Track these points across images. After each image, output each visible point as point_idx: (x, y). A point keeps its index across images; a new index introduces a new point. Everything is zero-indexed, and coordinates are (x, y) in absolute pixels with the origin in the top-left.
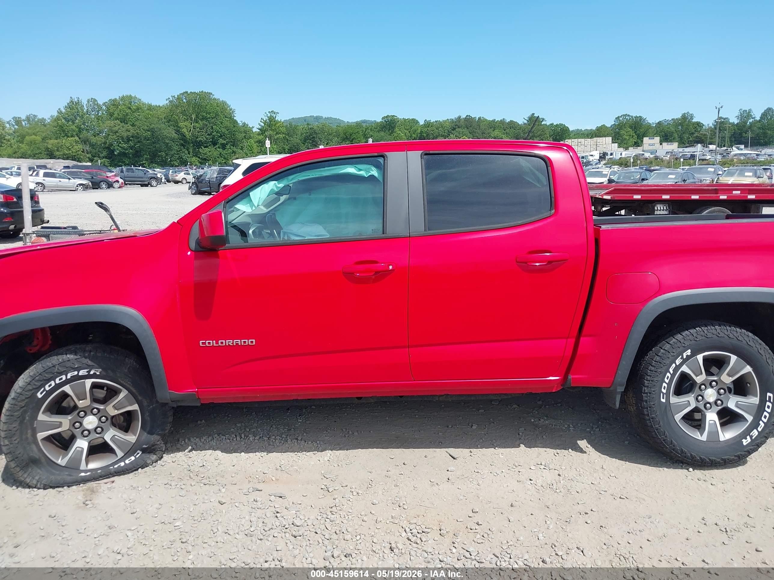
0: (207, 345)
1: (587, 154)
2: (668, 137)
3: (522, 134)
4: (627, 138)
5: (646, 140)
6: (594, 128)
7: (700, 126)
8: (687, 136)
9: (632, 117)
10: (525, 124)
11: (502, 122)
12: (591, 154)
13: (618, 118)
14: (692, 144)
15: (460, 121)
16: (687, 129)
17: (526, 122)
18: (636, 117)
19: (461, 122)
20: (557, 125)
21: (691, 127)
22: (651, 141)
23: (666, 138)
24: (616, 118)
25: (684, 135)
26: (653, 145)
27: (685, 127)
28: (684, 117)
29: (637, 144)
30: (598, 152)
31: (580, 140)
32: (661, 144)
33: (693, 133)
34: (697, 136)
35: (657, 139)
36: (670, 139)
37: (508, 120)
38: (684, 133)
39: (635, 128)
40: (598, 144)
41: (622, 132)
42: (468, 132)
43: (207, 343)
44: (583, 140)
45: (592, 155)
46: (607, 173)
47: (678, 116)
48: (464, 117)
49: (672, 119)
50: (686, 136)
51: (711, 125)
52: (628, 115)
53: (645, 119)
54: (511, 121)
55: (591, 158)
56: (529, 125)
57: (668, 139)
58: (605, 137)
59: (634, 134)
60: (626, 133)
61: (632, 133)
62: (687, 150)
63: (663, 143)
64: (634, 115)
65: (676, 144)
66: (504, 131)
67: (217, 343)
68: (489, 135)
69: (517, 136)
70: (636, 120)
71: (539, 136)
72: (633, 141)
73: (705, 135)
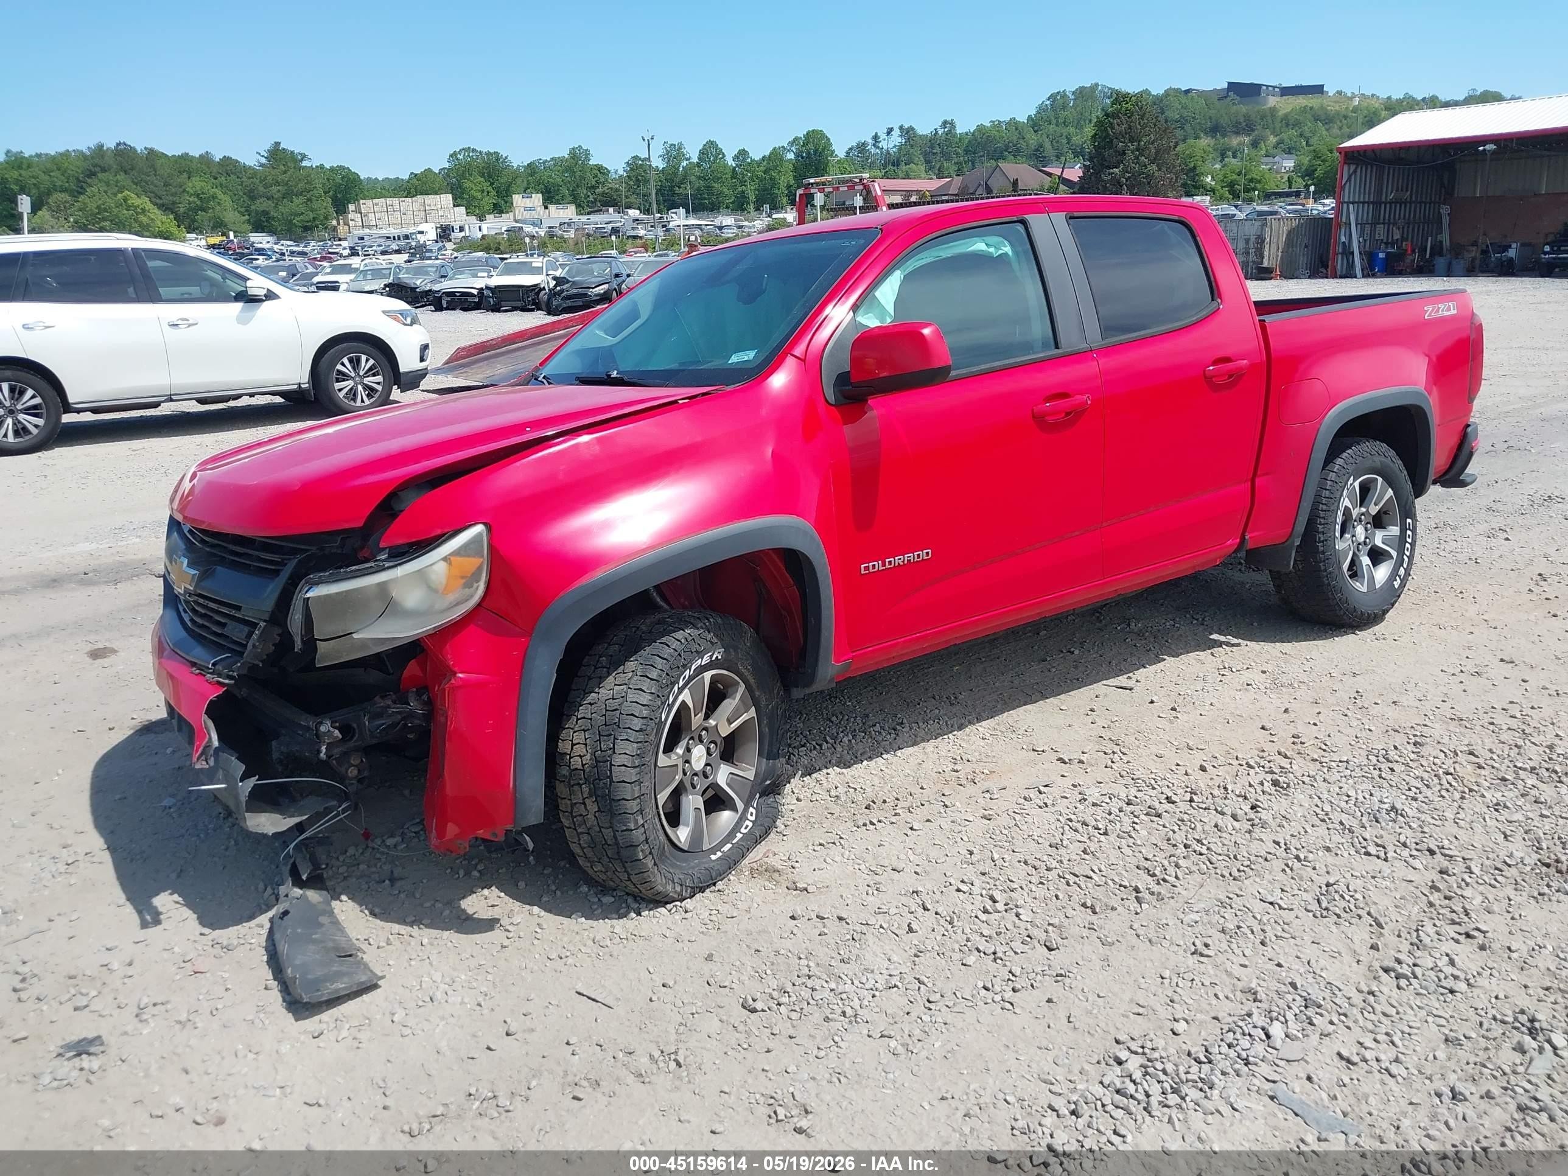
0: (871, 570)
1: (411, 230)
2: (552, 194)
3: (261, 189)
4: (478, 195)
5: (517, 199)
6: (406, 177)
7: (604, 174)
8: (585, 191)
9: (481, 153)
10: (262, 165)
11: (205, 159)
12: (420, 228)
13: (454, 155)
14: (596, 209)
15: (103, 157)
16: (582, 178)
17: (263, 160)
18: (488, 154)
19: (106, 158)
20: (332, 169)
21: (588, 174)
22: (528, 202)
23: (551, 197)
24: (451, 156)
25: (579, 190)
26: (531, 209)
27: (578, 173)
28: (574, 154)
29: (500, 208)
30: (433, 225)
31: (389, 201)
32: (546, 208)
33: (593, 187)
34: (604, 193)
35: (537, 198)
36: (556, 198)
37: (218, 157)
38: (578, 186)
39: (490, 176)
40: (427, 208)
41: (467, 184)
42: (129, 182)
43: (871, 567)
44: (396, 201)
45: (421, 232)
46: (540, 265)
47: (563, 152)
48: (112, 145)
49: (552, 159)
50: (583, 192)
51: (621, 172)
52: (474, 150)
53: (506, 158)
54: (226, 160)
55: (422, 238)
56: (274, 168)
57: (553, 197)
58: (436, 193)
59: (490, 188)
60: (475, 185)
61: (486, 186)
62: (594, 218)
63: (550, 206)
64: (484, 150)
65: (572, 208)
66: (214, 181)
67: (884, 565)
68: (181, 190)
69: (251, 191)
70: (488, 159)
71: (301, 194)
72: (488, 201)
73: (617, 190)
